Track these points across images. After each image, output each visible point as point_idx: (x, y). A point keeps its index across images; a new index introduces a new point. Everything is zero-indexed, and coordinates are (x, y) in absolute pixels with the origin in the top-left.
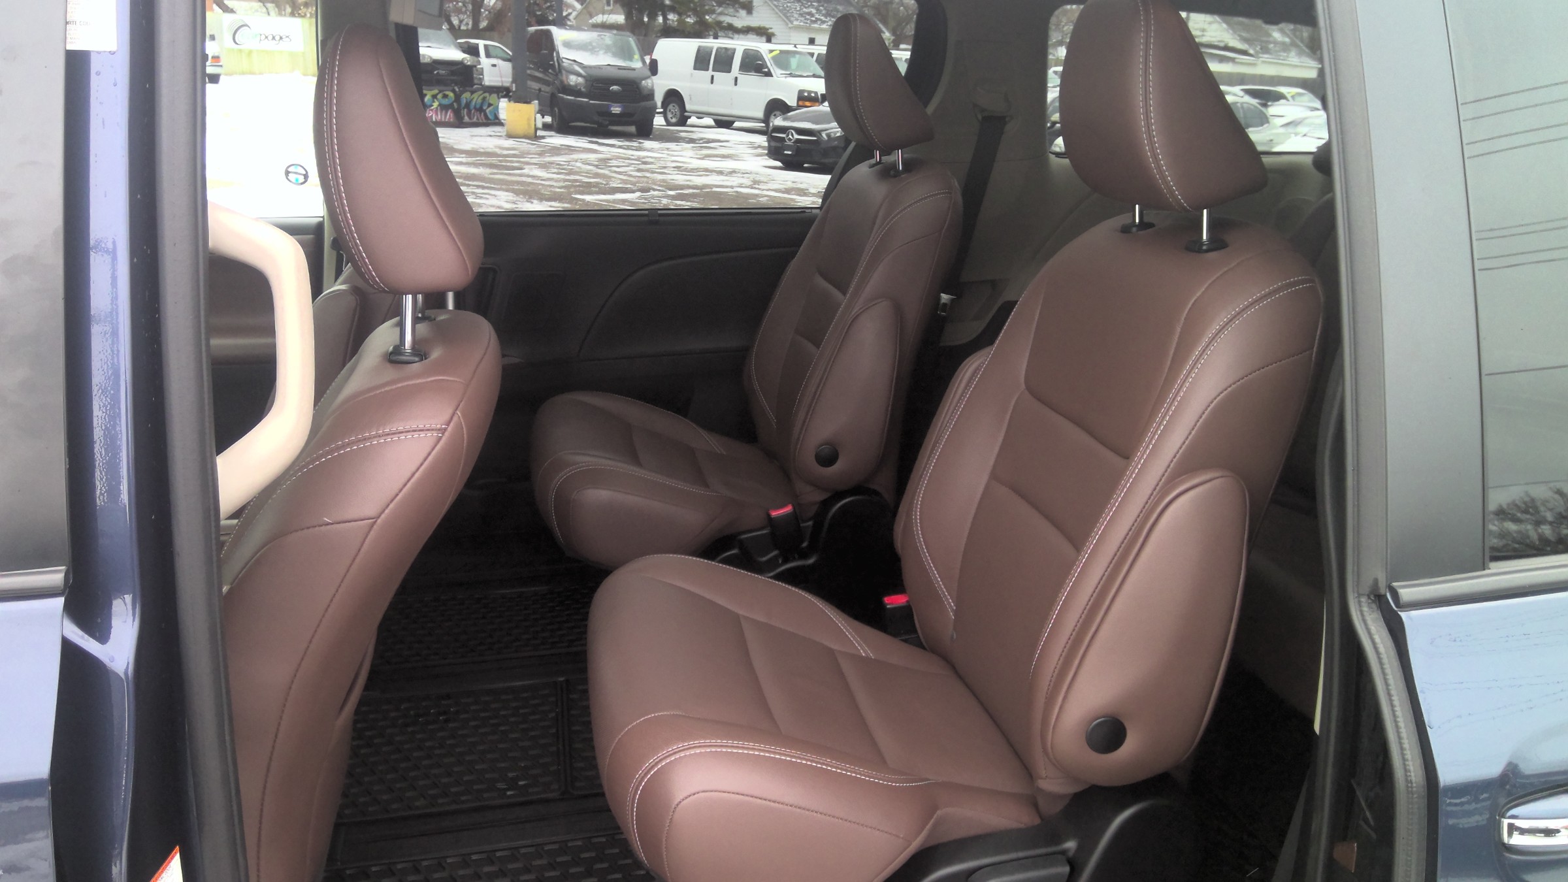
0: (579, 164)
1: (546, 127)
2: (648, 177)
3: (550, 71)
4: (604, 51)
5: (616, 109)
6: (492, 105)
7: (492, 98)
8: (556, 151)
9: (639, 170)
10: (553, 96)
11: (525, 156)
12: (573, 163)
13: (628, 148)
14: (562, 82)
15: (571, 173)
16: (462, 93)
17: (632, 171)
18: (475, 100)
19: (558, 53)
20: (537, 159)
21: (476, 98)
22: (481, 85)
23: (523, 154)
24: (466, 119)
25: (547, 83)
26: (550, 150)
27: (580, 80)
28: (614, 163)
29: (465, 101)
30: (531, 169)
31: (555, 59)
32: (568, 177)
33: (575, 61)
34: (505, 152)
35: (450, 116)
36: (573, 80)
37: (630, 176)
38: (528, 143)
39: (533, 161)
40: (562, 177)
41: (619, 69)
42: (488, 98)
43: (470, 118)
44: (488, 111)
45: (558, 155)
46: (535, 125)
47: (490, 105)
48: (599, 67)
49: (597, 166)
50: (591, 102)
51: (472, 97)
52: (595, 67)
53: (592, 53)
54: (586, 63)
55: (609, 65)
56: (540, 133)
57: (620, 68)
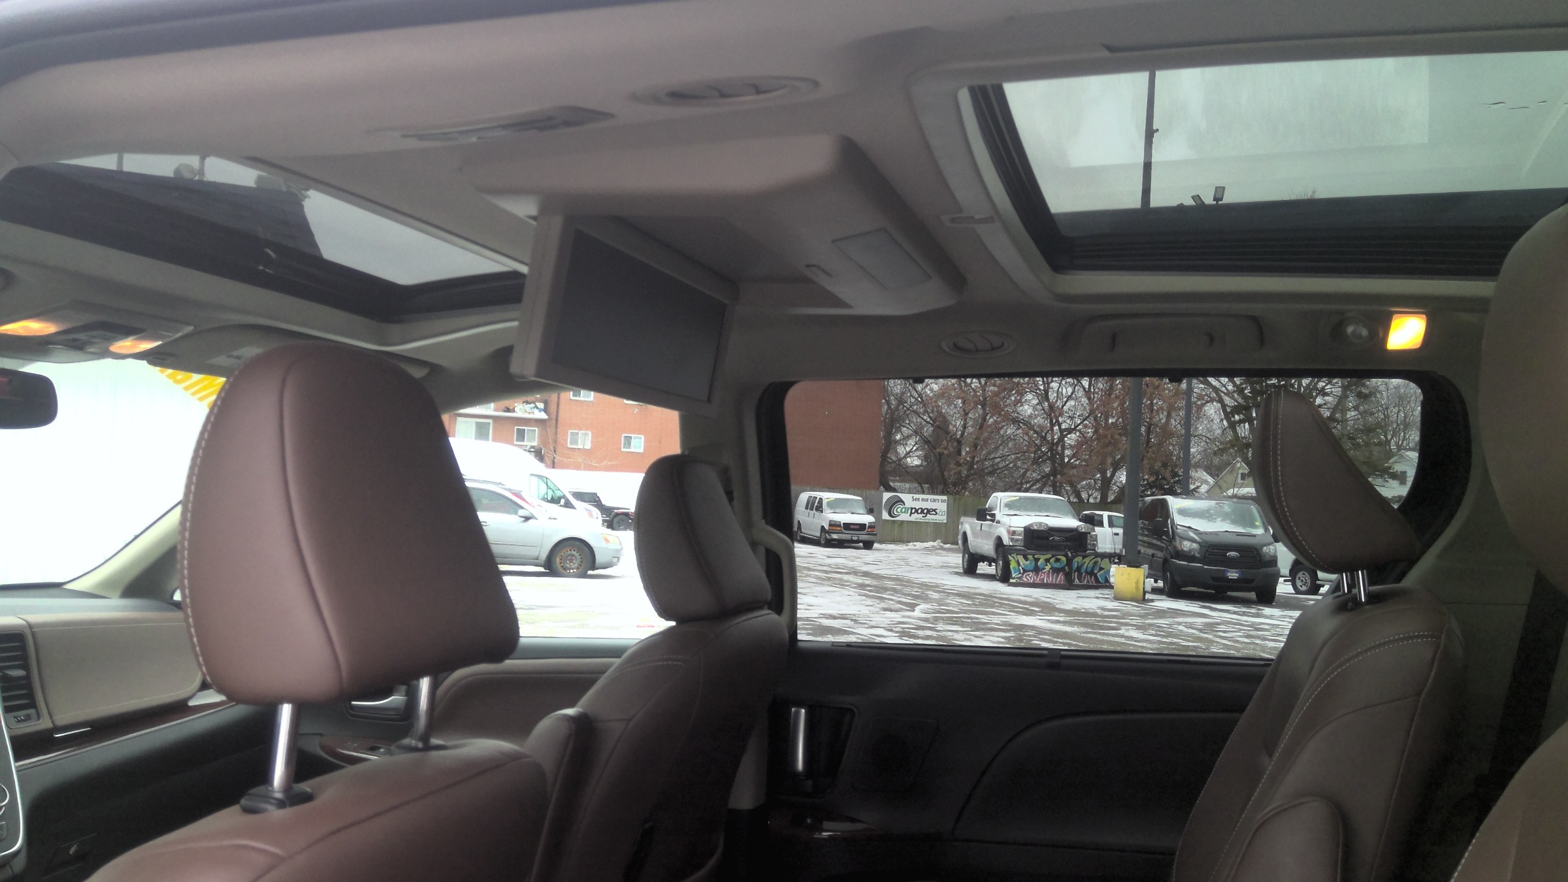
0: (1181, 628)
1: (1155, 591)
2: (1257, 644)
3: (1164, 537)
4: (1222, 518)
5: (1233, 575)
6: (1103, 569)
7: (1104, 563)
8: (1161, 613)
9: (1248, 636)
10: (1165, 561)
11: (1125, 617)
12: (1176, 626)
13: (1244, 614)
14: (1175, 547)
15: (1170, 635)
16: (1074, 557)
17: (1240, 636)
18: (1086, 564)
19: (1173, 521)
20: (1138, 621)
21: (1088, 562)
22: (1095, 550)
23: (1126, 615)
24: (1077, 581)
25: (1161, 549)
26: (1154, 612)
27: (1195, 545)
28: (1223, 627)
29: (1076, 566)
30: (1127, 630)
31: (1170, 526)
32: (1165, 640)
33: (1190, 528)
34: (1106, 613)
35: (1061, 578)
36: (1186, 546)
37: (1237, 642)
38: (1134, 606)
39: (1134, 622)
40: (1159, 639)
41: (1237, 535)
42: (1100, 562)
43: (1080, 582)
44: (1098, 574)
45: (1160, 617)
46: (1144, 588)
47: (1101, 569)
48: (1216, 533)
49: (1201, 631)
50: (1205, 567)
51: (1083, 561)
52: (1211, 533)
53: (1209, 521)
54: (1201, 529)
55: (1226, 531)
56: (1148, 596)
57: (1239, 534)
